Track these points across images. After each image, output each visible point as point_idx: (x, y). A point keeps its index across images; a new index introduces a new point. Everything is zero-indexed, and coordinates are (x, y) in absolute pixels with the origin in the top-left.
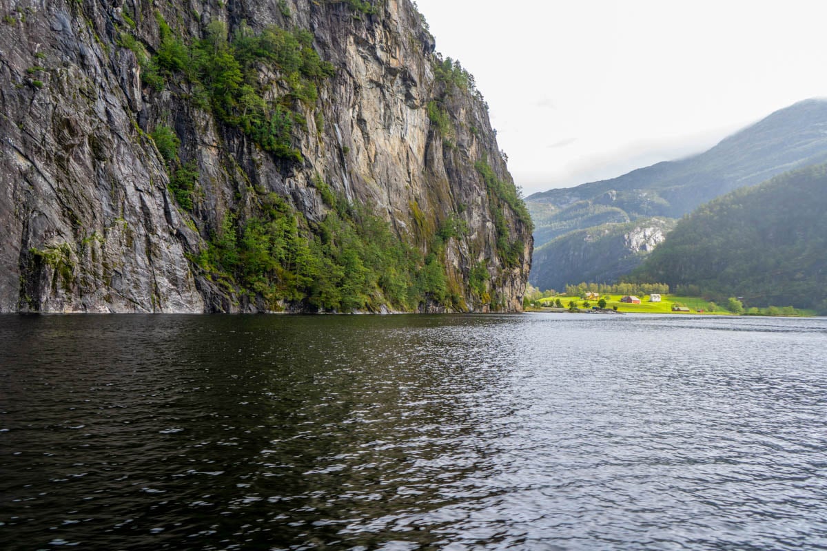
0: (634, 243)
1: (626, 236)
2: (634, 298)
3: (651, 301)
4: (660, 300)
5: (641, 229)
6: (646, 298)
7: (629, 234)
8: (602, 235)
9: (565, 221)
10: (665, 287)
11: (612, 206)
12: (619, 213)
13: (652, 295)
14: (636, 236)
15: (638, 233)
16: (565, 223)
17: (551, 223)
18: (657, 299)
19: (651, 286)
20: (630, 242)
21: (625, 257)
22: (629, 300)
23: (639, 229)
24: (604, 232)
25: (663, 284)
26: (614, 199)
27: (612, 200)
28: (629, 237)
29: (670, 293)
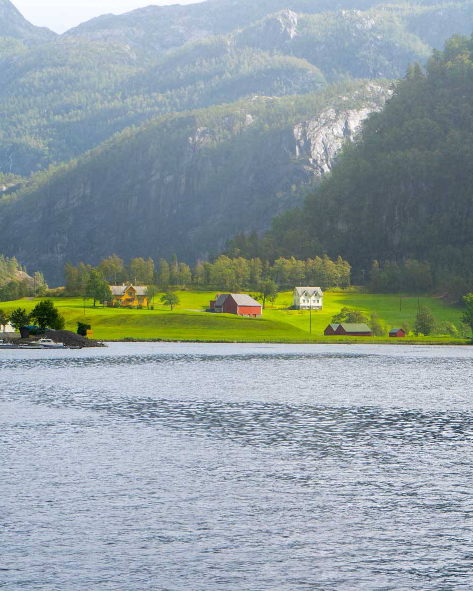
0: (318, 151)
1: (297, 132)
2: (242, 299)
3: (295, 307)
4: (320, 304)
5: (337, 112)
6: (283, 299)
7: (305, 125)
8: (237, 128)
9: (163, 91)
10: (341, 268)
11: (286, 53)
12: (303, 71)
13: (299, 289)
14: (324, 131)
15: (329, 123)
16: (160, 97)
17: (124, 97)
18: (311, 303)
19: (301, 263)
20: (307, 148)
21: (294, 187)
22: (230, 306)
23: (331, 113)
24: (244, 120)
25: (334, 259)
26: (293, 33)
27: (286, 35)
28: (304, 134)
29: (352, 283)
